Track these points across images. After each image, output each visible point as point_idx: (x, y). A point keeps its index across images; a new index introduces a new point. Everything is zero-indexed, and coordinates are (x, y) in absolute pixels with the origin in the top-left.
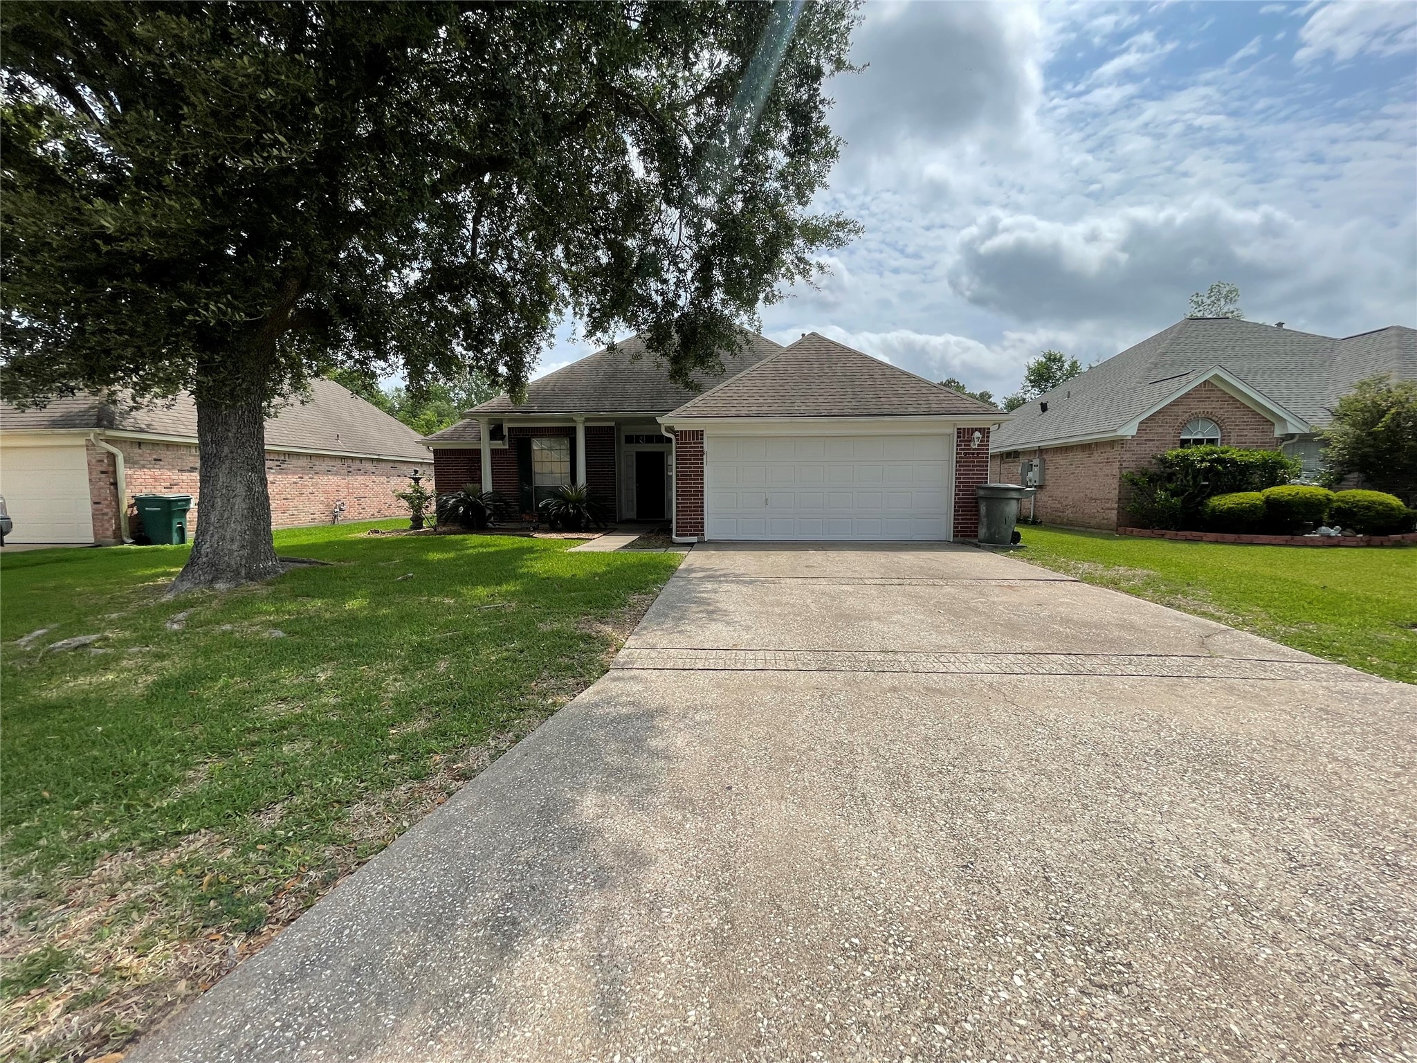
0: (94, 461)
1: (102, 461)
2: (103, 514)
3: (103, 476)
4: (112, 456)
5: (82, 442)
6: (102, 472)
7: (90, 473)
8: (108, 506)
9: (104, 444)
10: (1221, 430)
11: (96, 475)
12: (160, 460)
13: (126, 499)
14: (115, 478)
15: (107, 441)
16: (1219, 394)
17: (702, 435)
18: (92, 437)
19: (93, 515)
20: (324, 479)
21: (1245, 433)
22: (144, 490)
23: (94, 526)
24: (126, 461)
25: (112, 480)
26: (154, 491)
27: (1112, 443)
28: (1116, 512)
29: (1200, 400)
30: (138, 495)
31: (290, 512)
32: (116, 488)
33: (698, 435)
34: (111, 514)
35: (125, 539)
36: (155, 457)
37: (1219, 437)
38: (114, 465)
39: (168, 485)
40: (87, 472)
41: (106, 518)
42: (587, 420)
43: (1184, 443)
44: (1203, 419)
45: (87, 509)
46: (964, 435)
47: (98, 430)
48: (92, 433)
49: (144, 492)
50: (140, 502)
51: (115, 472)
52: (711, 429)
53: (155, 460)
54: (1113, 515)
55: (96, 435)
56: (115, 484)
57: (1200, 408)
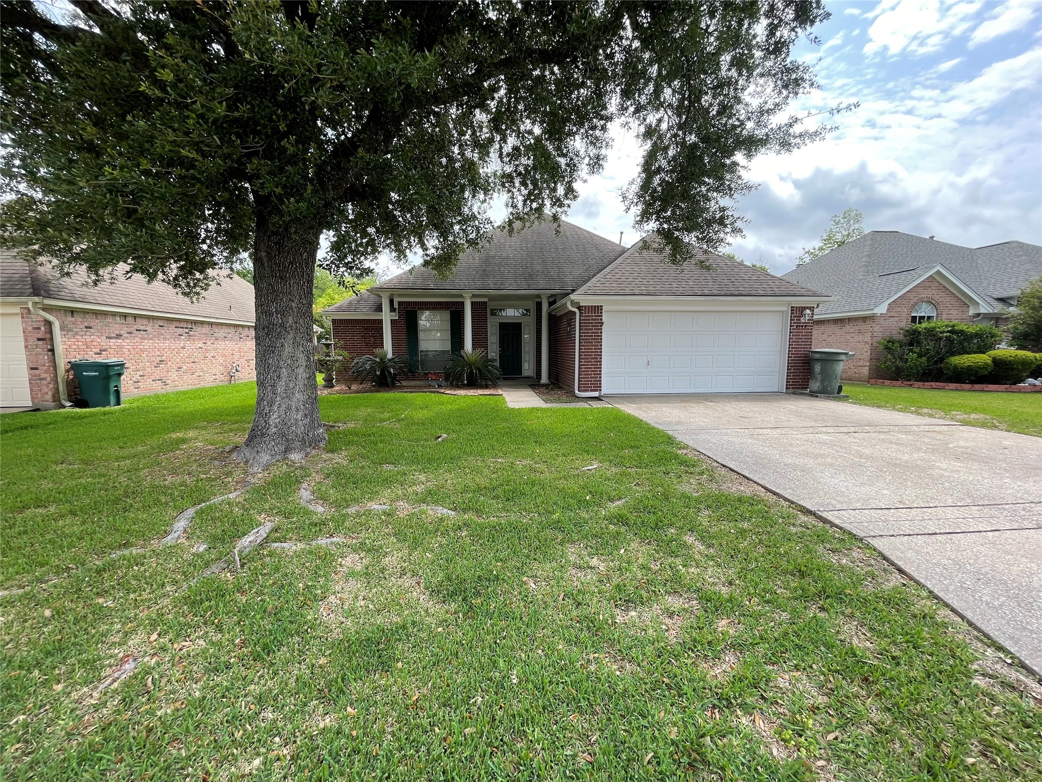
0: (30, 328)
1: (39, 328)
2: (42, 379)
3: (40, 343)
4: (49, 324)
5: (17, 310)
6: (39, 339)
7: (26, 340)
8: (46, 372)
9: (42, 313)
10: (937, 310)
11: (32, 341)
12: (90, 328)
13: (62, 365)
14: (53, 345)
15: (44, 309)
16: (936, 284)
17: (602, 309)
18: (30, 305)
19: (30, 380)
20: (221, 345)
21: (952, 312)
22: (78, 356)
23: (31, 390)
24: (62, 329)
25: (49, 347)
26: (86, 357)
27: (864, 319)
28: (867, 368)
29: (925, 288)
30: (73, 360)
31: (197, 374)
32: (54, 354)
33: (598, 309)
34: (49, 379)
35: (63, 402)
36: (86, 324)
37: (935, 315)
38: (51, 333)
39: (98, 350)
40: (22, 339)
41: (44, 382)
42: (474, 296)
43: (914, 319)
44: (926, 302)
45: (23, 375)
46: (797, 312)
47: (36, 299)
48: (30, 302)
49: (77, 358)
50: (75, 367)
51: (52, 339)
52: (609, 306)
53: (86, 327)
54: (865, 371)
55: (35, 303)
56: (52, 350)
57: (925, 294)
